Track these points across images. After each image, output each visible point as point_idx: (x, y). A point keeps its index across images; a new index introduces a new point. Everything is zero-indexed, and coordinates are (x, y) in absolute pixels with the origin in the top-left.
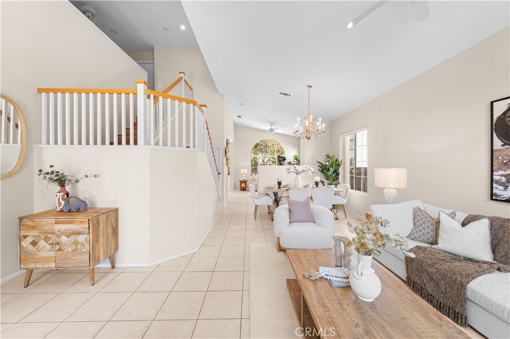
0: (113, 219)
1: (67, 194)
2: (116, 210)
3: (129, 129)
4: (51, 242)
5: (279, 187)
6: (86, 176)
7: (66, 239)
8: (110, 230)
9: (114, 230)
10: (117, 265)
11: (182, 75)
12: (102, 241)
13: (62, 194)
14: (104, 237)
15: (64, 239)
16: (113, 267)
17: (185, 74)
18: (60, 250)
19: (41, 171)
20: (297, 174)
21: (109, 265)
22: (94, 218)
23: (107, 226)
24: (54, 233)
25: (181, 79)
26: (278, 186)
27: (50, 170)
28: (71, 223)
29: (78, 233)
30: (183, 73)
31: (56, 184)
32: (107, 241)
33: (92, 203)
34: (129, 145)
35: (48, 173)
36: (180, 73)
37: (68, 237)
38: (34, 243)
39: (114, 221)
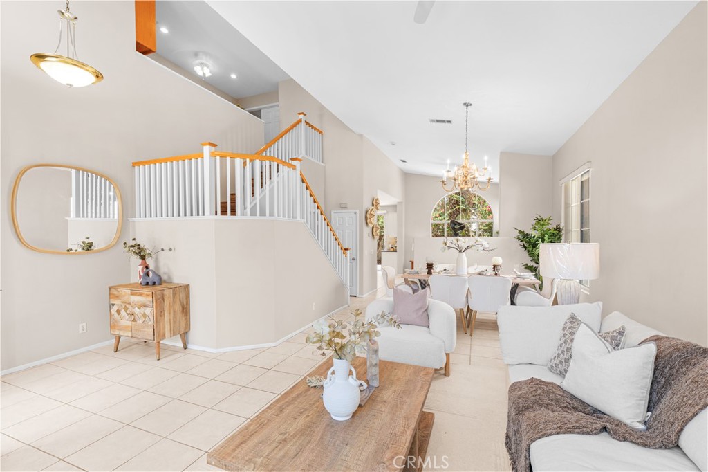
0: (182, 295)
1: (147, 267)
2: (187, 287)
3: (235, 194)
4: (128, 312)
5: (429, 273)
6: (163, 250)
7: (138, 310)
8: (178, 307)
9: (183, 307)
10: (189, 346)
11: (301, 116)
12: (167, 316)
13: (142, 267)
14: (170, 313)
15: (137, 310)
16: (185, 348)
17: (305, 115)
18: (134, 320)
19: (125, 244)
20: (460, 251)
21: (181, 345)
22: (158, 293)
23: (174, 302)
24: (130, 304)
25: (300, 121)
26: (427, 270)
27: (133, 243)
28: (141, 295)
29: (145, 306)
30: (303, 113)
31: (138, 257)
32: (175, 318)
33: (169, 277)
34: (235, 215)
35: (132, 246)
36: (299, 114)
37: (139, 308)
38: (118, 312)
39: (184, 298)
